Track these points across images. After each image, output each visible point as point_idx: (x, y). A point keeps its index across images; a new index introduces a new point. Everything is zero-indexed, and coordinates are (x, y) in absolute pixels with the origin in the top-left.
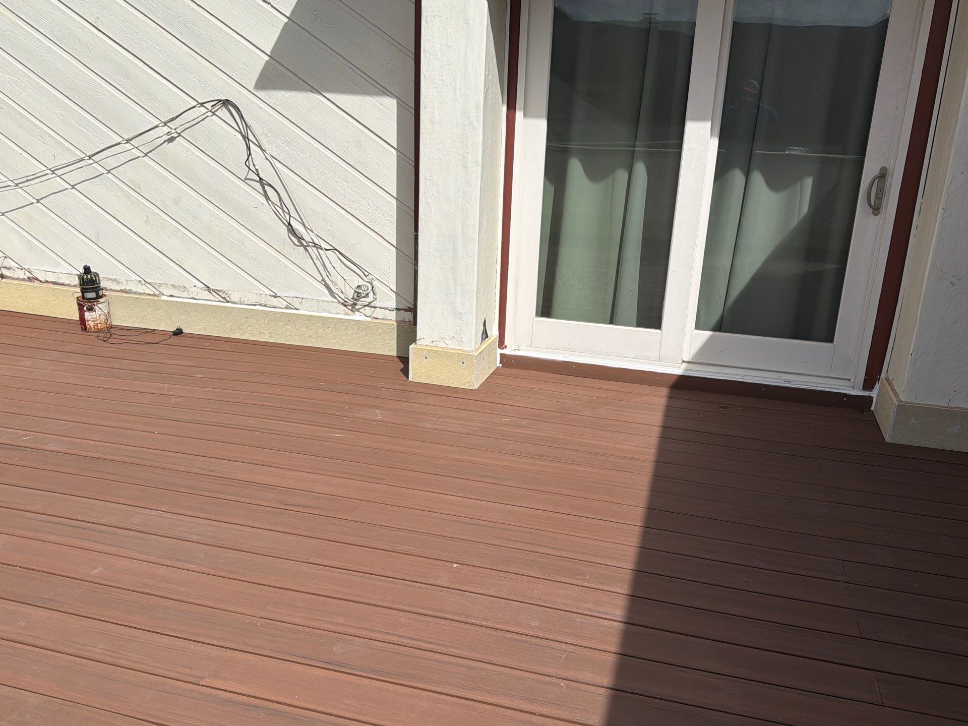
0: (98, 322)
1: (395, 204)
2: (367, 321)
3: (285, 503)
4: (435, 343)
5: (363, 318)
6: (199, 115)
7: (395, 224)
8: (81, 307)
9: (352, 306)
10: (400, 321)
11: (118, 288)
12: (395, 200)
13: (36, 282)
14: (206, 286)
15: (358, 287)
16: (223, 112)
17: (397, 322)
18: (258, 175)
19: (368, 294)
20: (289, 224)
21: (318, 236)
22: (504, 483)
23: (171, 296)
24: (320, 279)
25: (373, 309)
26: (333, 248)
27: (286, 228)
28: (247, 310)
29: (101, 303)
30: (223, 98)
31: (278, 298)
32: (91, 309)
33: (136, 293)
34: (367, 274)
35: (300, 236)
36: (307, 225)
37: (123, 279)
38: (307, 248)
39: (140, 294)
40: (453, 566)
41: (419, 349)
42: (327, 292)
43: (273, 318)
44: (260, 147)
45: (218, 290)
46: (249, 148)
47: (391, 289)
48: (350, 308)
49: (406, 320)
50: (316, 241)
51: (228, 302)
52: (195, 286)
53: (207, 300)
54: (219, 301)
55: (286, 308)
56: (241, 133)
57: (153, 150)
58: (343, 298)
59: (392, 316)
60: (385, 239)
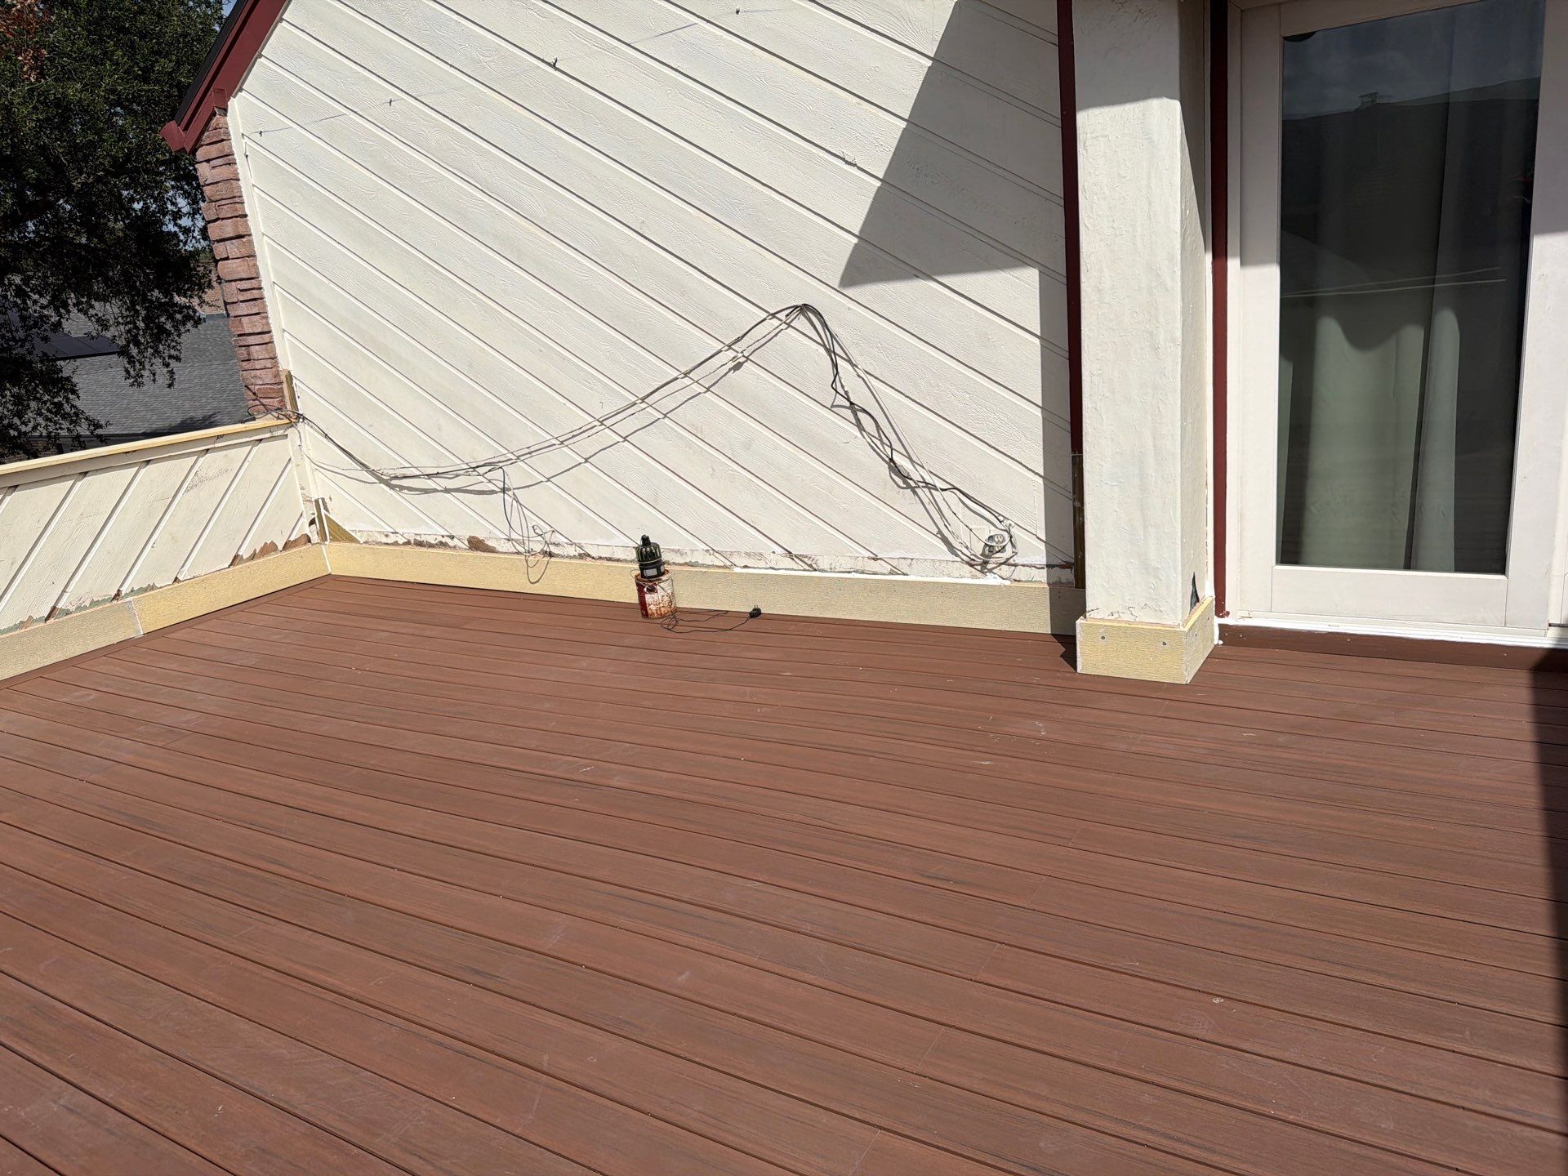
0: (661, 605)
1: (1040, 415)
2: (1005, 586)
3: (927, 874)
4: (1116, 616)
5: (999, 581)
6: (771, 329)
7: (1041, 443)
8: (640, 588)
9: (982, 564)
10: (1054, 583)
11: (682, 561)
12: (1040, 410)
13: (589, 559)
14: (786, 550)
15: (989, 538)
16: (801, 322)
17: (1049, 584)
18: (848, 400)
19: (1004, 547)
20: (891, 460)
21: (931, 473)
22: (1271, 850)
23: (746, 567)
24: (935, 531)
25: (1013, 568)
26: (950, 487)
27: (887, 466)
28: (839, 579)
29: (663, 581)
30: (800, 303)
31: (879, 561)
32: (652, 590)
33: (703, 565)
34: (1001, 518)
35: (906, 475)
36: (914, 459)
37: (687, 550)
38: (917, 490)
39: (708, 566)
40: (1214, 1001)
41: (1090, 626)
42: (945, 548)
43: (873, 588)
44: (850, 361)
45: (803, 556)
46: (835, 366)
47: (1038, 538)
48: (979, 568)
49: (1064, 580)
50: (928, 479)
51: (815, 570)
52: (774, 552)
53: (788, 569)
54: (804, 570)
55: (891, 573)
56: (824, 346)
57: (717, 382)
58: (969, 554)
59: (1042, 576)
60: (1027, 467)
